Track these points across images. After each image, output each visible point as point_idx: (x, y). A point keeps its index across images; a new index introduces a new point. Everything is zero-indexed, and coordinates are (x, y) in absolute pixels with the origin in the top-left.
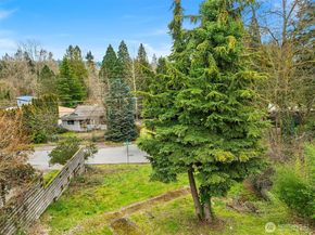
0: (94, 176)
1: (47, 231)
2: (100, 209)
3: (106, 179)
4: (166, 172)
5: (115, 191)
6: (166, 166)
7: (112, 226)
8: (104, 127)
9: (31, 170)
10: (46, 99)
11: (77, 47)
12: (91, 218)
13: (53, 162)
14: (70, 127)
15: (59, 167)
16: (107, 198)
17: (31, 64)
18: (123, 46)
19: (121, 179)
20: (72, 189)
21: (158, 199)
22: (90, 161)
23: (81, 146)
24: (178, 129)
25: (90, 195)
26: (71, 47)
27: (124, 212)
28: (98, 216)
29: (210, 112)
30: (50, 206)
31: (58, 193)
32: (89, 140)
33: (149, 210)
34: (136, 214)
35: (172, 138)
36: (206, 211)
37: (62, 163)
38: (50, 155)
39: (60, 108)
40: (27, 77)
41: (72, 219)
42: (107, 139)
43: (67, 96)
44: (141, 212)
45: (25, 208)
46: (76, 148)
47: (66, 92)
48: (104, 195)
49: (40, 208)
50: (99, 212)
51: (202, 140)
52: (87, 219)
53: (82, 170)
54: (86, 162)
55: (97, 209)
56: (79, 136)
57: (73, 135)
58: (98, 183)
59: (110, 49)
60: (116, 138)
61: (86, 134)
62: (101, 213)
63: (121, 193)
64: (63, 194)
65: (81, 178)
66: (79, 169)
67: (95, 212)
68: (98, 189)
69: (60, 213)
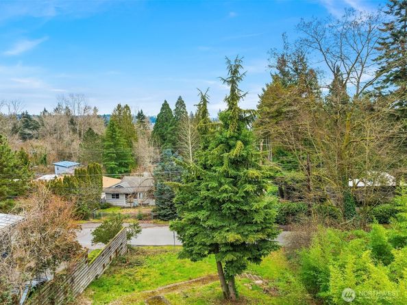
0: (135, 257)
1: (90, 303)
2: (139, 287)
3: (148, 261)
4: (192, 251)
5: (155, 272)
6: (192, 246)
8: (152, 202)
9: (78, 247)
10: (90, 170)
11: (127, 107)
12: (129, 295)
13: (96, 241)
14: (114, 202)
15: (101, 246)
16: (147, 279)
17: (72, 122)
18: (180, 103)
19: (162, 261)
20: (113, 269)
21: (196, 281)
22: (134, 242)
23: (125, 225)
24: (202, 214)
25: (130, 275)
26: (119, 106)
27: (160, 291)
28: (137, 294)
29: (224, 202)
30: (92, 282)
31: (100, 271)
32: (134, 217)
33: (185, 291)
34: (171, 294)
35: (197, 222)
36: (231, 290)
37: (105, 242)
38: (93, 234)
39: (104, 178)
40: (67, 137)
41: (111, 295)
42: (155, 217)
43: (113, 164)
44: (177, 292)
45: (72, 280)
46: (119, 227)
47: (111, 159)
48: (144, 276)
49: (84, 283)
50: (137, 290)
51: (220, 224)
52: (125, 295)
53: (124, 250)
54: (128, 242)
55: (136, 287)
56: (124, 212)
57: (117, 211)
58: (139, 264)
59: (165, 106)
60: (165, 216)
61: (132, 211)
62: (139, 291)
63: (161, 274)
64: (105, 273)
65: (123, 259)
66: (122, 248)
67: (134, 290)
68: (138, 270)
69: (101, 289)
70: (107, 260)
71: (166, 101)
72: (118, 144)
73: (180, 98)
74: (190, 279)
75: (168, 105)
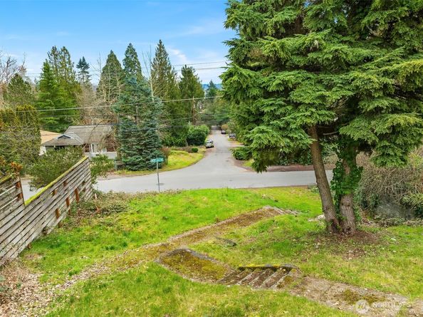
2: (133, 240)
3: (132, 205)
5: (152, 217)
7: (163, 262)
11: (64, 49)
12: (119, 254)
16: (142, 227)
18: (131, 51)
19: (157, 204)
21: (229, 224)
25: (110, 225)
26: (54, 49)
28: (133, 251)
33: (222, 237)
39: (42, 132)
42: (120, 167)
43: (51, 119)
44: (209, 241)
48: (134, 223)
50: (131, 245)
52: (110, 256)
53: (89, 194)
55: (127, 240)
58: (119, 209)
59: (112, 58)
62: (138, 246)
63: (164, 218)
64: (59, 226)
65: (90, 204)
66: (84, 190)
67: (125, 245)
68: (120, 217)
69: (56, 250)
70: (62, 205)
71: (112, 52)
72: (57, 95)
73: (130, 46)
74: (218, 221)
75: (115, 56)
